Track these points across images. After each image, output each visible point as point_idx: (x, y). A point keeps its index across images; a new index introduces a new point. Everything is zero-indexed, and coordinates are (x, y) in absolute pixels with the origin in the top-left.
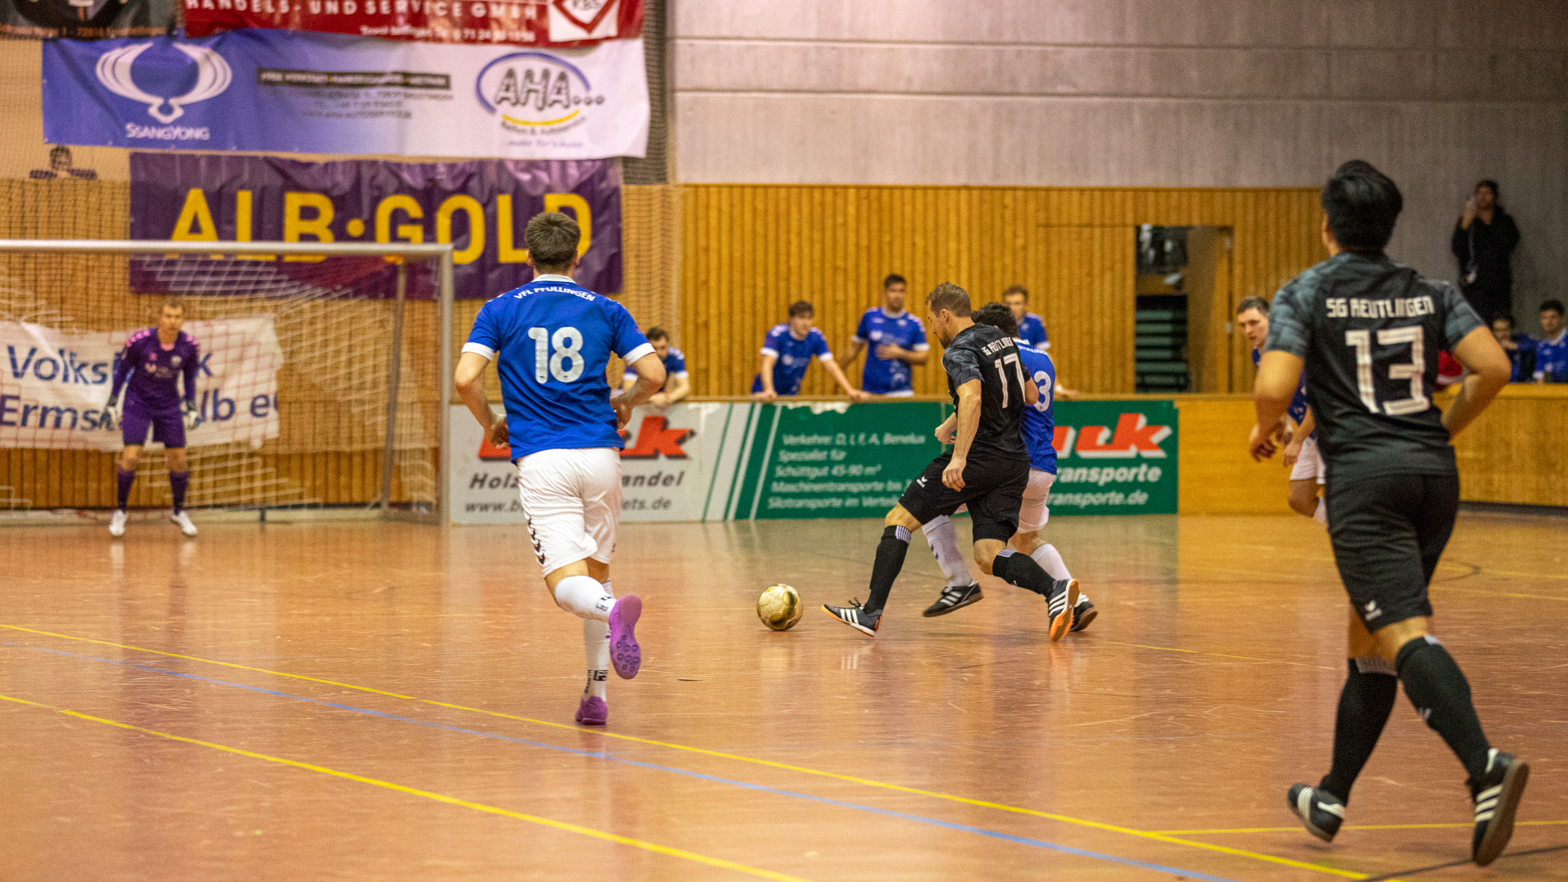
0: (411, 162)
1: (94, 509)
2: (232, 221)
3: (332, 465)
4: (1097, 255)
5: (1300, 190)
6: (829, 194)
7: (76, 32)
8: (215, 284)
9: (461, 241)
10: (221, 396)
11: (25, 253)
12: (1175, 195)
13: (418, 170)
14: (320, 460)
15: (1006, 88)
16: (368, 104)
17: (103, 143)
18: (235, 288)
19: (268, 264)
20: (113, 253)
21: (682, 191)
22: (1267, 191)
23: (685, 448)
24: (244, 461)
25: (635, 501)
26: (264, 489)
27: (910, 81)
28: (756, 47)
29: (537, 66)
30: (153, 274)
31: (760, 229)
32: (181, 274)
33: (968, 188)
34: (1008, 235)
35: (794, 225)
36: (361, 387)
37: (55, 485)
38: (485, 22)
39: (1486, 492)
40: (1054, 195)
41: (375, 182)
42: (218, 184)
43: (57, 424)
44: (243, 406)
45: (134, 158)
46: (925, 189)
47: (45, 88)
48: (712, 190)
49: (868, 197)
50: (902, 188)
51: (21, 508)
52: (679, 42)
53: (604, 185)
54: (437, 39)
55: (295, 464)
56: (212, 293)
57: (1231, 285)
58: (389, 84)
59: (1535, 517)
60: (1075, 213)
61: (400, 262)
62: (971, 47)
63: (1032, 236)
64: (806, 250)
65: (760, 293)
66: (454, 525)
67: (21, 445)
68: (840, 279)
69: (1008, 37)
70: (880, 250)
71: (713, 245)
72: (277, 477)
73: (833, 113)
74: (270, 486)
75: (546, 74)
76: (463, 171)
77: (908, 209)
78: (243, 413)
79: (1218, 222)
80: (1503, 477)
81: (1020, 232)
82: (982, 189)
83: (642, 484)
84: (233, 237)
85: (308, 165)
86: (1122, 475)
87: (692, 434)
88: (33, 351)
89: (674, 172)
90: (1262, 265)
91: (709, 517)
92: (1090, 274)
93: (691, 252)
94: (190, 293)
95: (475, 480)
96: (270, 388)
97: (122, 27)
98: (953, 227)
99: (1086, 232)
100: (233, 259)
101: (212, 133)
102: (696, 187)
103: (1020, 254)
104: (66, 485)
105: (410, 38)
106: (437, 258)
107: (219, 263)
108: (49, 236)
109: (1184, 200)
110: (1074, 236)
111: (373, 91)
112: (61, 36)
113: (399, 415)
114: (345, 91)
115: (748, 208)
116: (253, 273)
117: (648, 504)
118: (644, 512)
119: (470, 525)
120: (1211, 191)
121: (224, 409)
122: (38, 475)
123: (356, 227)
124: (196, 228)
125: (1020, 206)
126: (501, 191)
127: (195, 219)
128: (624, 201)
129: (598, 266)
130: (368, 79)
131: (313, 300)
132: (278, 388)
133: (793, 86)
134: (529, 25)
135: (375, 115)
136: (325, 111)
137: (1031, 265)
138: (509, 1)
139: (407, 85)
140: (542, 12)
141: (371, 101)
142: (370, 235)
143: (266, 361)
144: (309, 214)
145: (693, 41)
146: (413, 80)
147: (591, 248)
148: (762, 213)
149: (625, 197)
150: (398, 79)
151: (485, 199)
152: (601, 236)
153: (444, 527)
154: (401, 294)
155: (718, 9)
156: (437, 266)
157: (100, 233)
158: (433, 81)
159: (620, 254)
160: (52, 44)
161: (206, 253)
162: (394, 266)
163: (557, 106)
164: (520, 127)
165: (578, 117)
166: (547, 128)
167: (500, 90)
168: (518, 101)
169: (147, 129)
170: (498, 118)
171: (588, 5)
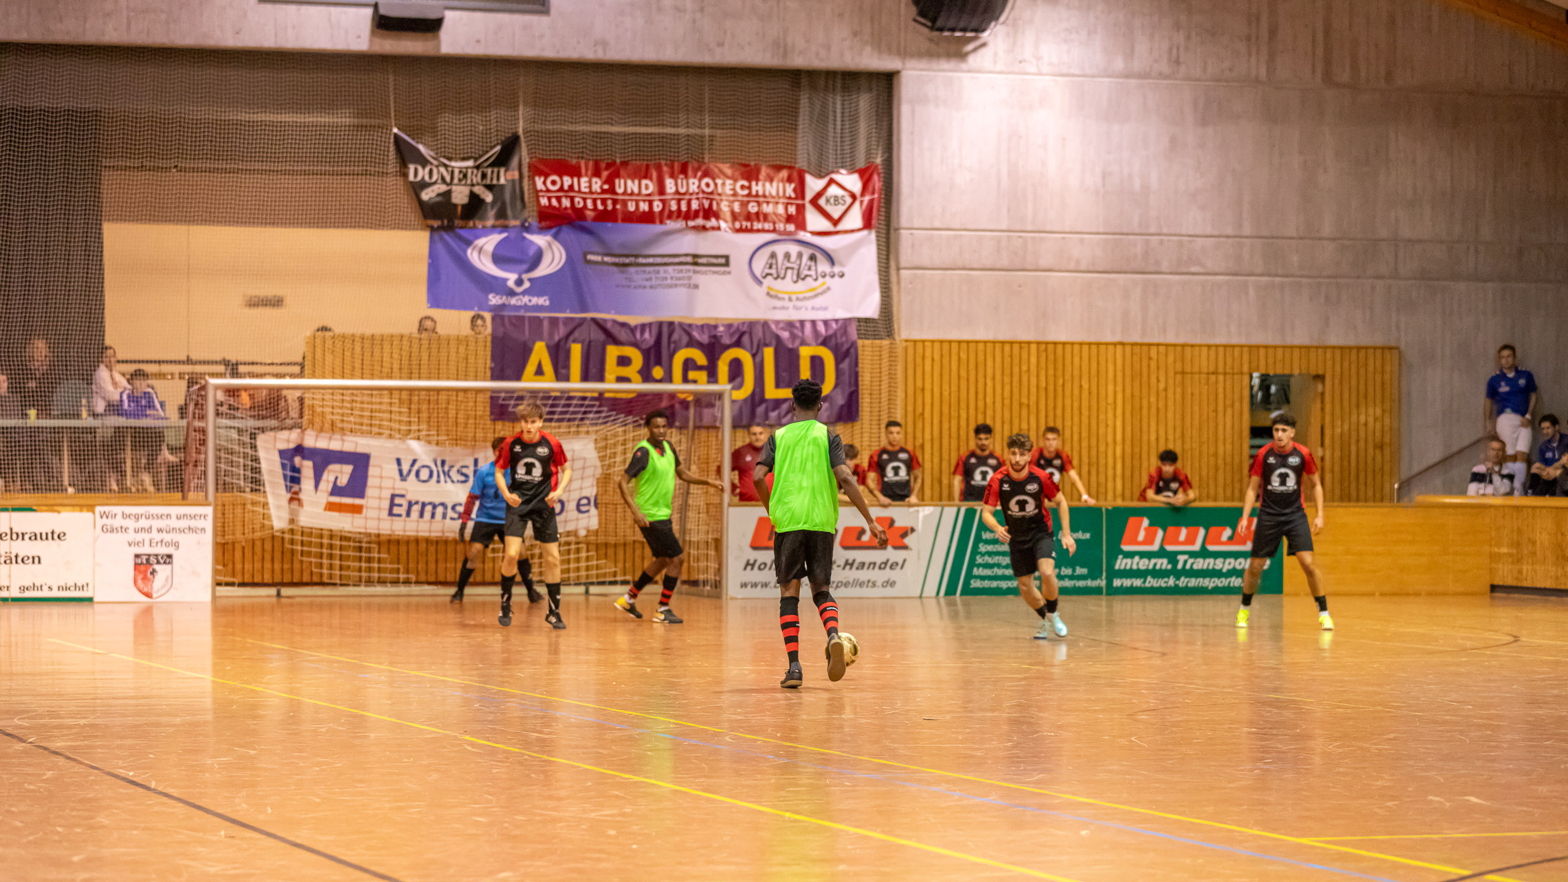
0: (700, 323)
2: (567, 366)
4: (1221, 396)
5: (1375, 348)
6: (1016, 347)
7: (453, 223)
9: (736, 382)
11: (411, 390)
12: (1280, 351)
13: (704, 329)
15: (1152, 268)
16: (666, 278)
18: (568, 416)
19: (593, 399)
20: (478, 391)
21: (904, 344)
22: (1350, 348)
23: (907, 541)
24: (573, 547)
25: (869, 581)
26: (587, 568)
27: (1078, 262)
28: (961, 235)
29: (794, 249)
30: (509, 405)
31: (963, 374)
33: (1122, 344)
34: (1153, 380)
35: (990, 371)
37: (432, 566)
38: (757, 217)
39: (1517, 578)
40: (1188, 350)
41: (672, 338)
42: (557, 338)
43: (433, 515)
46: (1090, 344)
47: (430, 266)
48: (926, 343)
49: (1046, 350)
50: (1073, 344)
51: (407, 582)
52: (902, 231)
53: (844, 340)
54: (721, 229)
55: (611, 552)
57: (1323, 419)
58: (682, 263)
59: (1553, 598)
60: (1204, 363)
61: (690, 398)
62: (1124, 237)
63: (1171, 381)
66: (732, 598)
67: (407, 533)
68: (1024, 412)
69: (1153, 230)
70: (1055, 390)
71: (928, 386)
72: (597, 560)
73: (1020, 286)
74: (592, 566)
75: (800, 256)
76: (738, 329)
77: (1077, 359)
78: (572, 510)
79: (1313, 372)
80: (1530, 567)
81: (1162, 378)
82: (1133, 344)
83: (874, 568)
84: (567, 379)
85: (624, 325)
86: (1240, 564)
87: (913, 530)
88: (415, 460)
89: (899, 329)
90: (1346, 404)
91: (924, 595)
92: (1216, 411)
95: (748, 564)
96: (591, 491)
97: (488, 219)
98: (1111, 374)
99: (1213, 378)
100: (566, 395)
101: (551, 300)
102: (915, 341)
103: (1162, 394)
104: (440, 565)
105: (703, 228)
106: (720, 396)
107: (556, 398)
108: (429, 378)
109: (1288, 355)
110: (1203, 382)
111: (670, 269)
114: (647, 268)
115: (954, 358)
116: (582, 405)
117: (879, 583)
118: (875, 589)
119: (743, 599)
120: (1308, 348)
122: (420, 557)
123: (658, 372)
124: (539, 372)
125: (1162, 358)
126: (766, 345)
127: (540, 366)
128: (860, 352)
129: (840, 400)
130: (666, 260)
131: (626, 425)
132: (598, 492)
133: (989, 266)
134: (789, 219)
135: (670, 286)
136: (633, 284)
137: (1170, 403)
138: (776, 200)
139: (696, 264)
140: (801, 209)
141: (668, 276)
142: (668, 378)
143: (589, 472)
144: (623, 361)
145: (913, 231)
146: (701, 261)
147: (836, 386)
148: (965, 361)
149: (860, 349)
150: (689, 259)
151: (754, 351)
152: (843, 378)
153: (724, 600)
154: (692, 422)
155: (933, 207)
156: (719, 401)
157: (466, 376)
158: (715, 261)
159: (857, 391)
160: (436, 233)
161: (547, 391)
162: (686, 400)
163: (808, 279)
164: (780, 295)
165: (825, 287)
166: (801, 296)
167: (765, 267)
168: (778, 276)
169: (504, 297)
170: (764, 289)
171: (837, 201)
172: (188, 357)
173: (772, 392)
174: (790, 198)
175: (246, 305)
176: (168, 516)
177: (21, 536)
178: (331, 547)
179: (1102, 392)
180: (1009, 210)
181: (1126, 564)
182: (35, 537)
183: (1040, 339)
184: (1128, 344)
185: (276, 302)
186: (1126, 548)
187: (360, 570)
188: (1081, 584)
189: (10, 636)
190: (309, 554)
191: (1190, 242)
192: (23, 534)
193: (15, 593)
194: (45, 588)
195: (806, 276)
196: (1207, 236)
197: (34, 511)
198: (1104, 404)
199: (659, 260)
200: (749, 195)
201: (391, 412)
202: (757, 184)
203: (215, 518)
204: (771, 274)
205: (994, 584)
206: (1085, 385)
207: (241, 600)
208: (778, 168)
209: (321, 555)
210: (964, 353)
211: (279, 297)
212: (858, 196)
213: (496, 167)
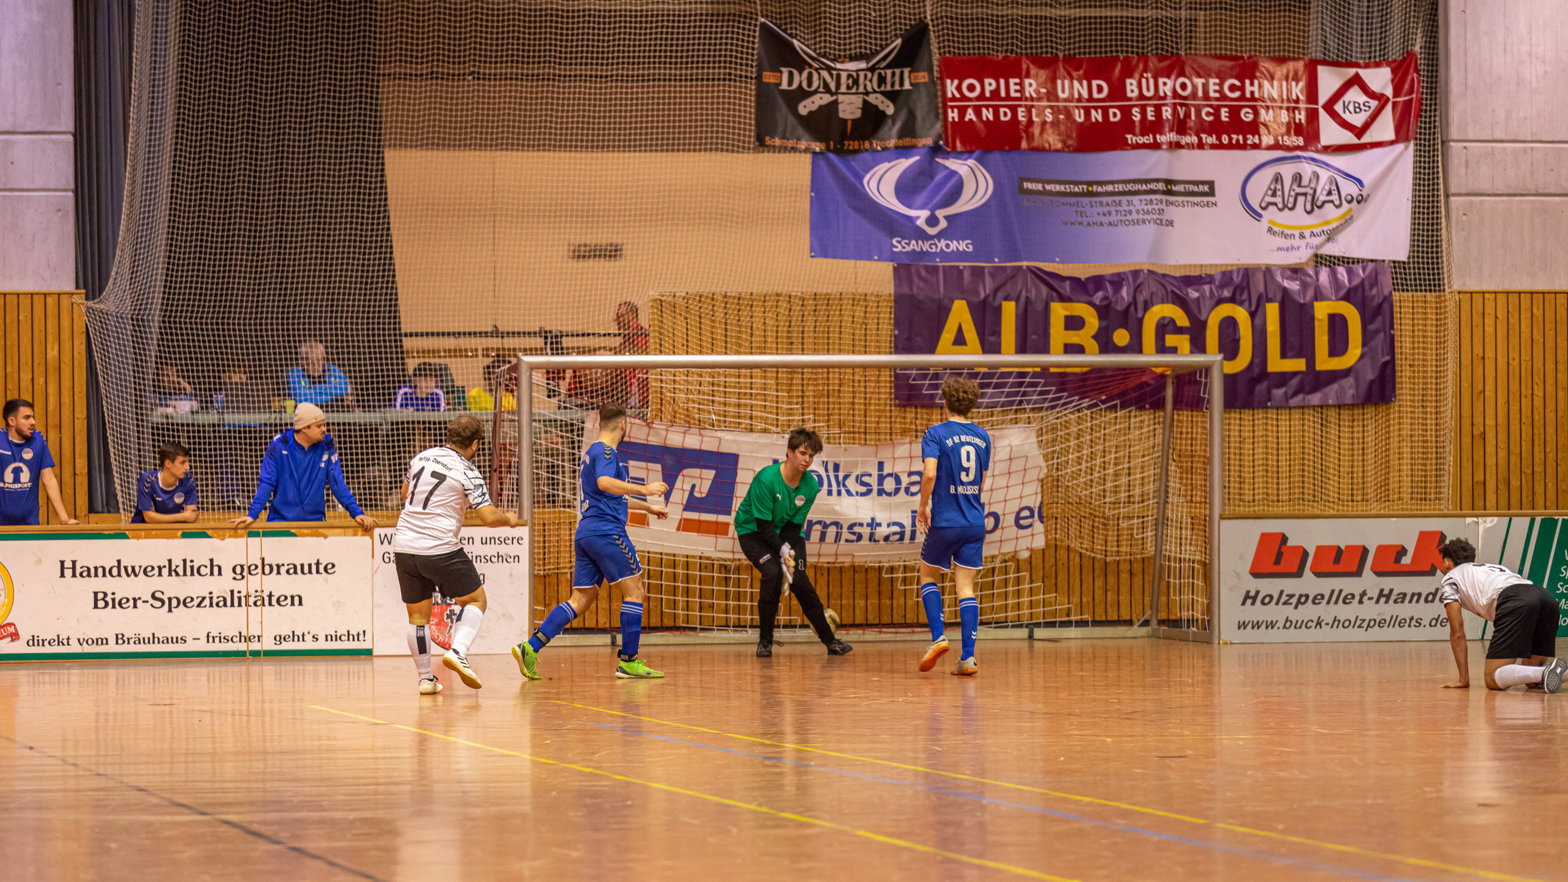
0: (1177, 273)
2: (997, 333)
7: (843, 145)
9: (1230, 350)
11: (792, 367)
13: (1184, 280)
14: (1088, 572)
16: (1130, 212)
17: (869, 256)
18: (1001, 400)
19: (1035, 375)
20: (879, 367)
21: (1457, 297)
25: (1412, 619)
26: (1031, 605)
28: (1532, 148)
29: (1305, 170)
30: (922, 386)
31: (1538, 336)
36: (1129, 501)
38: (1253, 127)
41: (1141, 293)
42: (982, 295)
43: (823, 538)
44: (1009, 520)
45: (897, 270)
47: (812, 201)
48: (1487, 295)
52: (1452, 144)
53: (1375, 292)
54: (1201, 146)
55: (1062, 579)
58: (1151, 192)
61: (1168, 374)
65: (1538, 402)
66: (1226, 644)
71: (1490, 354)
72: (1044, 593)
74: (1039, 601)
75: (1315, 178)
76: (1233, 278)
78: (1008, 526)
83: (1418, 601)
84: (997, 350)
85: (1072, 277)
89: (1449, 277)
93: (1466, 362)
95: (1247, 596)
96: (1035, 500)
97: (888, 139)
100: (998, 371)
101: (976, 245)
102: (1471, 293)
105: (1176, 146)
106: (1207, 370)
107: (985, 376)
108: (815, 351)
111: (1136, 199)
112: (828, 149)
113: (1167, 531)
114: (1105, 200)
115: (1525, 315)
116: (1020, 385)
117: (1425, 622)
119: (1241, 643)
123: (1121, 337)
124: (960, 340)
126: (1269, 300)
127: (960, 330)
128: (1396, 309)
129: (1370, 375)
130: (1129, 187)
131: (1080, 411)
132: (1042, 497)
134: (1298, 129)
135: (1137, 222)
136: (1085, 220)
138: (1279, 104)
139: (1170, 193)
140: (1313, 115)
141: (1133, 209)
142: (1136, 346)
143: (1031, 475)
144: (1074, 323)
145: (1468, 144)
146: (1175, 188)
147: (1362, 356)
148: (1541, 319)
149: (1396, 304)
150: (1161, 186)
151: (1253, 309)
152: (1373, 344)
153: (1216, 646)
154: (1169, 405)
155: (1493, 111)
156: (1206, 378)
157: (865, 346)
158: (1195, 189)
159: (1392, 362)
160: (820, 157)
161: (971, 366)
162: (1163, 376)
164: (1287, 231)
166: (1316, 231)
167: (1266, 194)
168: (1285, 206)
169: (913, 242)
170: (1264, 224)
171: (1358, 109)
172: (495, 327)
173: (1276, 364)
174: (1297, 101)
175: (572, 257)
177: (275, 568)
178: (687, 579)
182: (294, 570)
185: (613, 252)
187: (727, 611)
189: (263, 701)
192: (278, 566)
193: (268, 645)
194: (308, 638)
195: (1325, 202)
197: (294, 535)
199: (1120, 187)
200: (1242, 98)
202: (1252, 84)
203: (532, 542)
204: (1275, 204)
207: (569, 651)
208: (1281, 60)
209: (674, 591)
210: (1538, 309)
211: (617, 245)
212: (1388, 99)
213: (897, 67)
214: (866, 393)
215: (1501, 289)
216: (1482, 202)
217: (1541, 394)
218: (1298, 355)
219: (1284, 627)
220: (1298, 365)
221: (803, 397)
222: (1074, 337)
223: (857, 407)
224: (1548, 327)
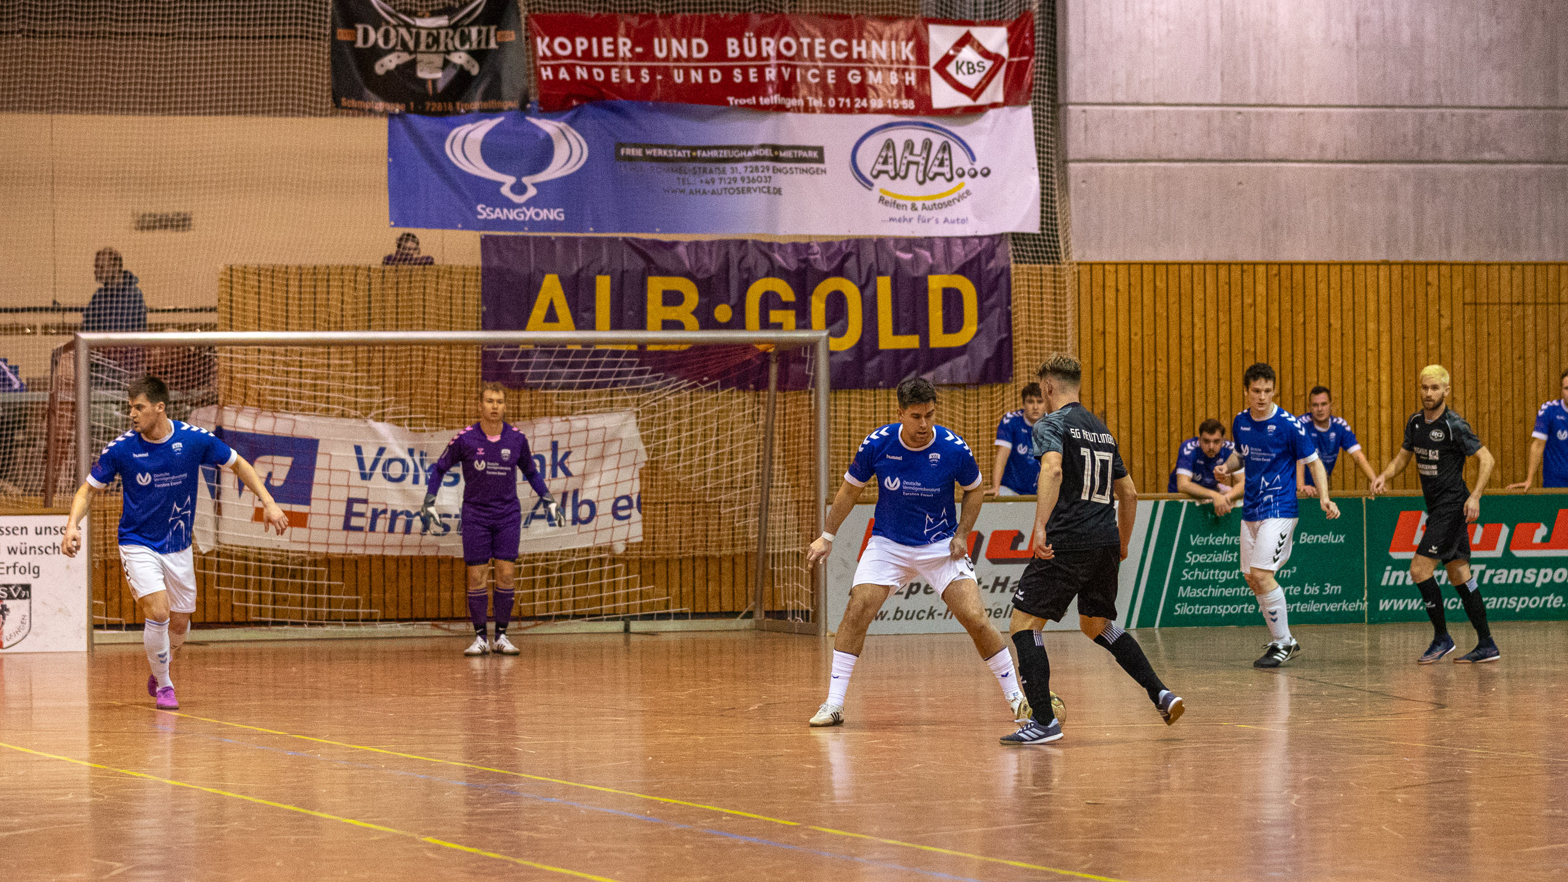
0: (782, 242)
1: (445, 620)
2: (592, 309)
3: (700, 572)
4: (1530, 336)
6: (1236, 271)
7: (424, 107)
8: (574, 376)
9: (836, 327)
10: (582, 496)
11: (370, 344)
13: (790, 250)
14: (687, 566)
15: (1428, 156)
16: (735, 180)
17: (453, 226)
18: (595, 380)
19: (630, 354)
20: (465, 344)
21: (1076, 269)
24: (606, 567)
26: (628, 597)
27: (1323, 147)
28: (1154, 112)
29: (918, 136)
30: (510, 365)
31: (1161, 310)
32: (539, 365)
33: (1386, 263)
34: (1433, 313)
35: (1198, 306)
36: (731, 486)
37: (406, 596)
38: (862, 90)
40: (1482, 271)
41: (744, 265)
42: (574, 269)
43: (408, 529)
44: (604, 508)
45: (485, 241)
46: (1341, 264)
47: (391, 167)
48: (1107, 267)
49: (1279, 274)
50: (1317, 264)
51: (370, 619)
52: (1072, 108)
53: (992, 264)
54: (807, 109)
56: (570, 386)
58: (757, 158)
60: (1506, 290)
61: (771, 350)
62: (1388, 110)
63: (1458, 318)
64: (1212, 335)
65: (1162, 380)
67: (370, 551)
69: (1429, 101)
71: (1111, 329)
72: (642, 584)
73: (1240, 183)
74: (635, 592)
75: (927, 145)
76: (840, 249)
77: (1322, 286)
78: (604, 516)
81: (1445, 312)
82: (1402, 264)
84: (591, 326)
85: (674, 247)
86: (1560, 575)
88: (381, 451)
89: (1067, 248)
92: (1522, 357)
93: (1086, 336)
94: (547, 386)
96: (633, 488)
97: (473, 100)
98: (1372, 307)
99: (1518, 311)
100: (592, 349)
101: (567, 213)
102: (1091, 264)
103: (1446, 336)
104: (416, 595)
105: (781, 108)
106: (812, 346)
107: (578, 354)
108: (397, 328)
110: (1504, 315)
111: (740, 166)
112: (408, 110)
113: (771, 517)
114: (708, 166)
115: (1148, 288)
116: (614, 364)
121: (584, 512)
122: (388, 584)
123: (723, 313)
124: (551, 316)
125: (1446, 283)
126: (881, 274)
127: (551, 307)
128: (1013, 282)
129: (986, 353)
130: (734, 153)
131: (679, 392)
132: (641, 485)
133: (1195, 157)
134: (909, 92)
135: (742, 191)
136: (688, 188)
137: (1458, 349)
138: (888, 66)
139: (776, 159)
140: (923, 77)
141: (738, 176)
142: (738, 322)
143: (628, 458)
144: (672, 298)
145: (1087, 108)
146: (783, 154)
147: (978, 333)
148: (1164, 291)
149: (1013, 277)
150: (767, 152)
151: (863, 282)
152: (990, 319)
153: (823, 638)
154: (773, 385)
155: (1114, 72)
156: (811, 354)
157: (451, 322)
158: (805, 154)
159: (1009, 339)
160: (397, 119)
161: (563, 343)
162: (765, 354)
163: (939, 179)
164: (899, 201)
165: (962, 191)
166: (929, 203)
167: (876, 163)
168: (897, 175)
169: (498, 210)
170: (876, 193)
171: (971, 69)
172: (54, 302)
173: (888, 340)
174: (910, 61)
175: (136, 229)
176: (24, 529)
178: (260, 571)
179: (1361, 334)
180: (1222, 74)
181: (1397, 578)
183: (1271, 259)
184: (1397, 264)
185: (180, 222)
186: (1396, 555)
187: (302, 603)
188: (1332, 607)
190: (229, 581)
191: (1483, 116)
195: (937, 174)
196: (1507, 108)
198: (1364, 349)
199: (725, 153)
200: (849, 59)
201: (343, 378)
202: (860, 44)
203: (91, 532)
204: (886, 172)
205: (1209, 610)
206: (1336, 324)
207: (132, 648)
208: (890, 19)
209: (246, 584)
210: (1161, 281)
211: (185, 214)
212: (1003, 60)
213: (484, 24)
214: (451, 372)
215: (1122, 260)
216: (1102, 168)
217: (1165, 370)
218: (912, 331)
219: (895, 618)
220: (911, 342)
221: (384, 377)
222: (672, 313)
223: (441, 386)
224: (1172, 299)
